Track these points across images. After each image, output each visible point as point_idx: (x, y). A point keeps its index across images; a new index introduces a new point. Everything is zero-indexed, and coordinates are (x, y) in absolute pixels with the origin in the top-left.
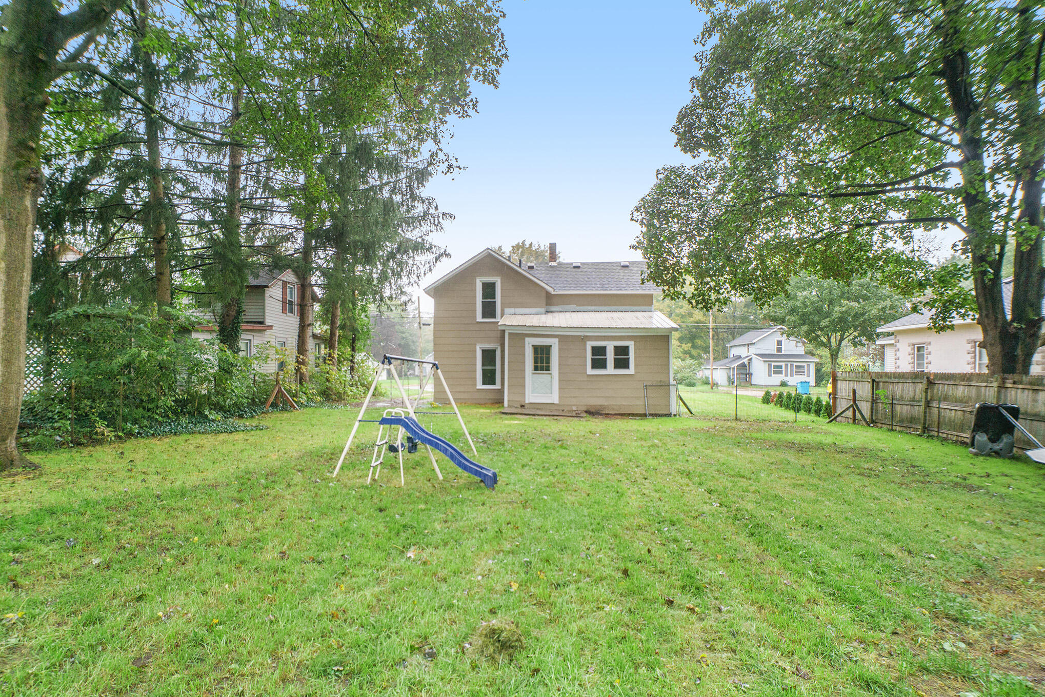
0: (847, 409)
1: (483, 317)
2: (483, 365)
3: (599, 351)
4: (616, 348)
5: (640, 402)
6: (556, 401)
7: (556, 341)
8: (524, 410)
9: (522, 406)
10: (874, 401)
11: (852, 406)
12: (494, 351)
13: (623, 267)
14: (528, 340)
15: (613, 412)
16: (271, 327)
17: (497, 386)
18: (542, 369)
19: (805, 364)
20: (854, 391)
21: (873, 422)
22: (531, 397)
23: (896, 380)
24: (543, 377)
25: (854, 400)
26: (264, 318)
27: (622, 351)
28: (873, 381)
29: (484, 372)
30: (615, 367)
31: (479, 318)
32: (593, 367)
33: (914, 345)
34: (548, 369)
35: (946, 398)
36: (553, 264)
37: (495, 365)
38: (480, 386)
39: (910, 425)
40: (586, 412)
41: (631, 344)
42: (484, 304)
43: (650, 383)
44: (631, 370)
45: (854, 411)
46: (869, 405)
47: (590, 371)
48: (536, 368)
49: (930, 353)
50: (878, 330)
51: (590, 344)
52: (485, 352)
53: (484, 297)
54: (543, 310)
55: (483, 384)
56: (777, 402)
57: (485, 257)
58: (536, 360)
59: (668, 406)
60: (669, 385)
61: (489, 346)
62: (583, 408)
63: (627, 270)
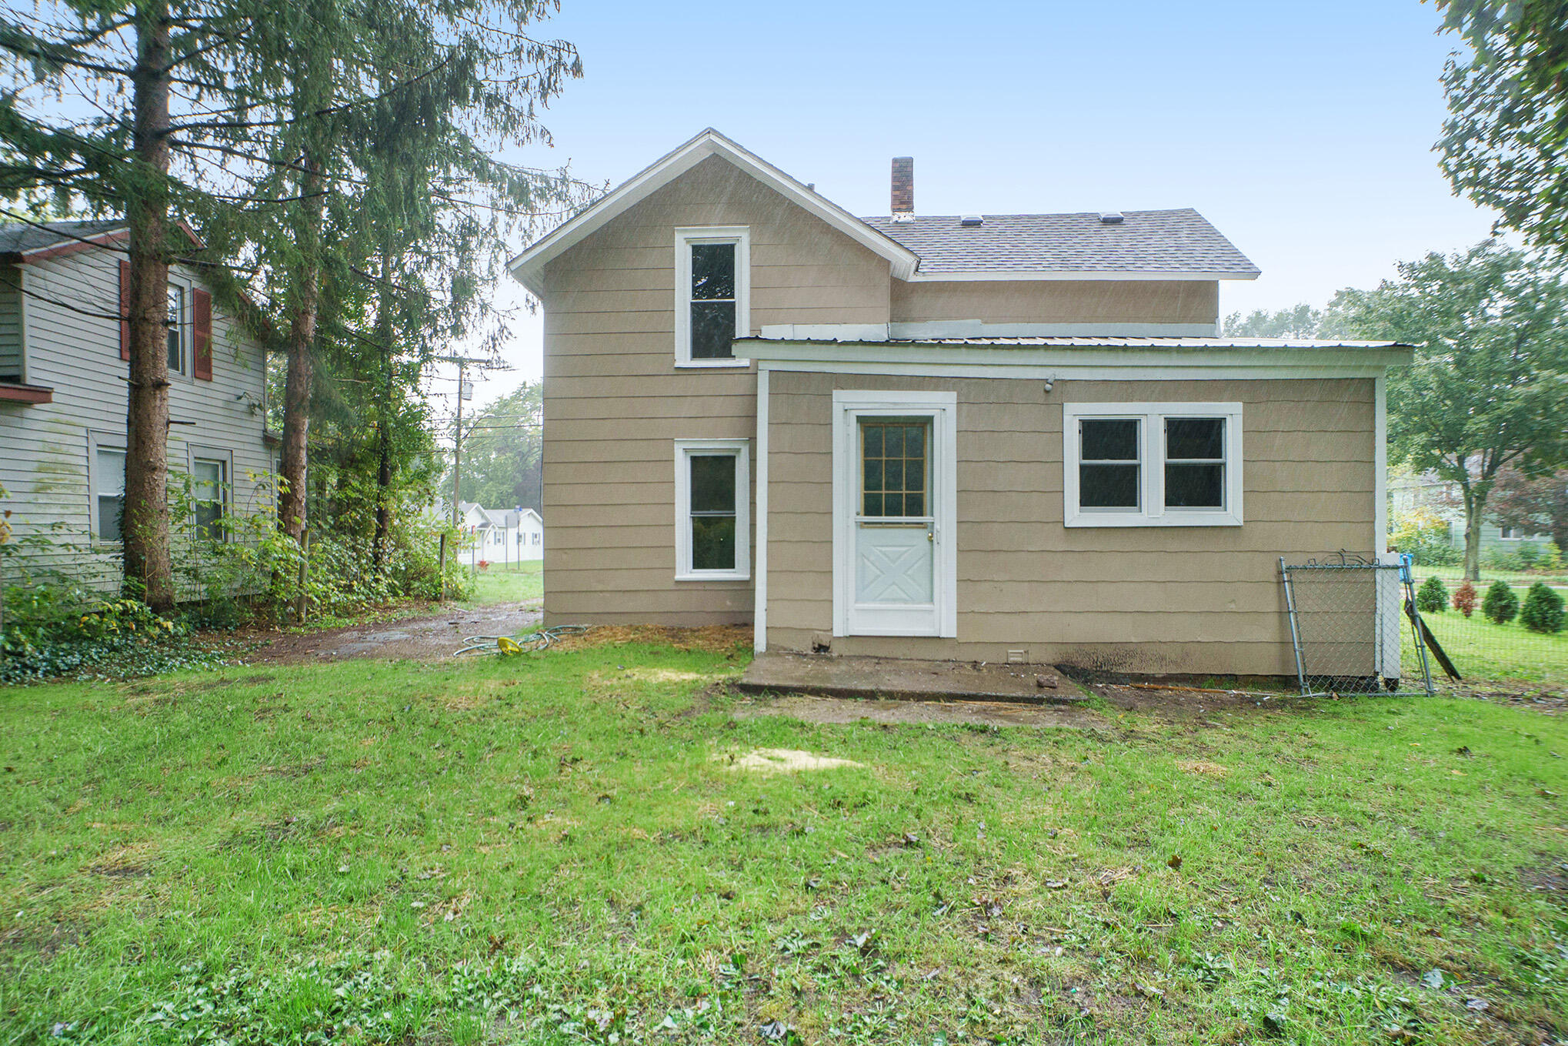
1: (696, 354)
2: (695, 506)
3: (1110, 440)
4: (1175, 426)
5: (1266, 632)
6: (948, 628)
7: (950, 398)
8: (829, 667)
9: (821, 648)
12: (731, 460)
13: (1107, 222)
14: (842, 397)
15: (1159, 671)
16: (43, 394)
17: (738, 573)
18: (893, 510)
22: (856, 615)
24: (898, 538)
26: (21, 366)
29: (700, 528)
30: (1169, 502)
31: (683, 356)
32: (1088, 499)
34: (916, 506)
36: (904, 217)
37: (731, 505)
38: (685, 570)
40: (1058, 667)
41: (1232, 413)
42: (699, 311)
43: (1299, 561)
44: (1232, 511)
47: (1076, 515)
48: (871, 507)
51: (1075, 413)
52: (700, 464)
53: (697, 291)
55: (699, 563)
56: (1489, 610)
57: (702, 165)
58: (871, 474)
59: (1369, 645)
60: (1372, 567)
61: (713, 445)
62: (1049, 656)
63: (1119, 229)
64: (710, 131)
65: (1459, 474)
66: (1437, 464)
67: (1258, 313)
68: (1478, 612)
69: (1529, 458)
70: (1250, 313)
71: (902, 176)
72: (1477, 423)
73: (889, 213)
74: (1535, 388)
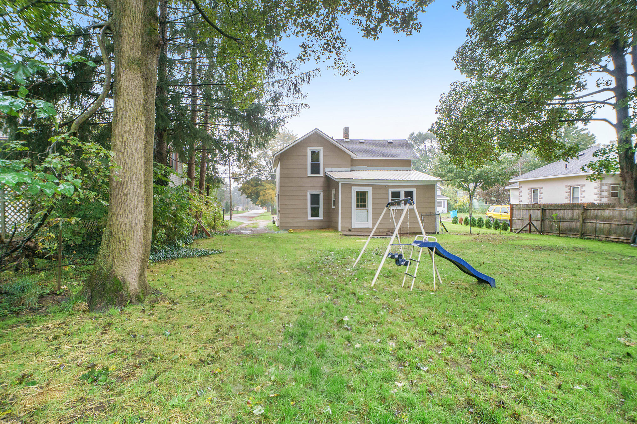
0: (527, 225)
1: (312, 173)
2: (311, 204)
3: (396, 195)
4: (406, 193)
6: (370, 226)
7: (371, 188)
8: (351, 233)
9: (350, 230)
10: (543, 220)
11: (529, 223)
12: (318, 195)
13: (390, 143)
14: (353, 187)
17: (321, 218)
18: (361, 207)
19: (442, 201)
20: (531, 215)
21: (542, 232)
22: (356, 224)
23: (559, 208)
24: (362, 212)
25: (530, 220)
27: (409, 194)
28: (542, 209)
29: (312, 209)
31: (309, 174)
33: (531, 189)
34: (365, 206)
35: (596, 218)
36: (347, 140)
37: (319, 204)
38: (309, 218)
39: (570, 233)
41: (414, 190)
42: (312, 165)
45: (530, 225)
46: (539, 223)
48: (358, 206)
49: (542, 193)
50: (510, 181)
51: (391, 190)
52: (312, 196)
53: (312, 160)
54: (349, 169)
55: (312, 216)
56: (464, 223)
57: (313, 134)
58: (358, 201)
59: (435, 227)
60: (435, 215)
61: (315, 192)
62: (386, 230)
63: (392, 145)
64: (317, 129)
65: (468, 189)
66: (463, 187)
67: (420, 133)
68: (463, 224)
69: (483, 185)
70: (417, 133)
71: (346, 131)
72: (471, 177)
73: (343, 138)
74: (482, 169)
